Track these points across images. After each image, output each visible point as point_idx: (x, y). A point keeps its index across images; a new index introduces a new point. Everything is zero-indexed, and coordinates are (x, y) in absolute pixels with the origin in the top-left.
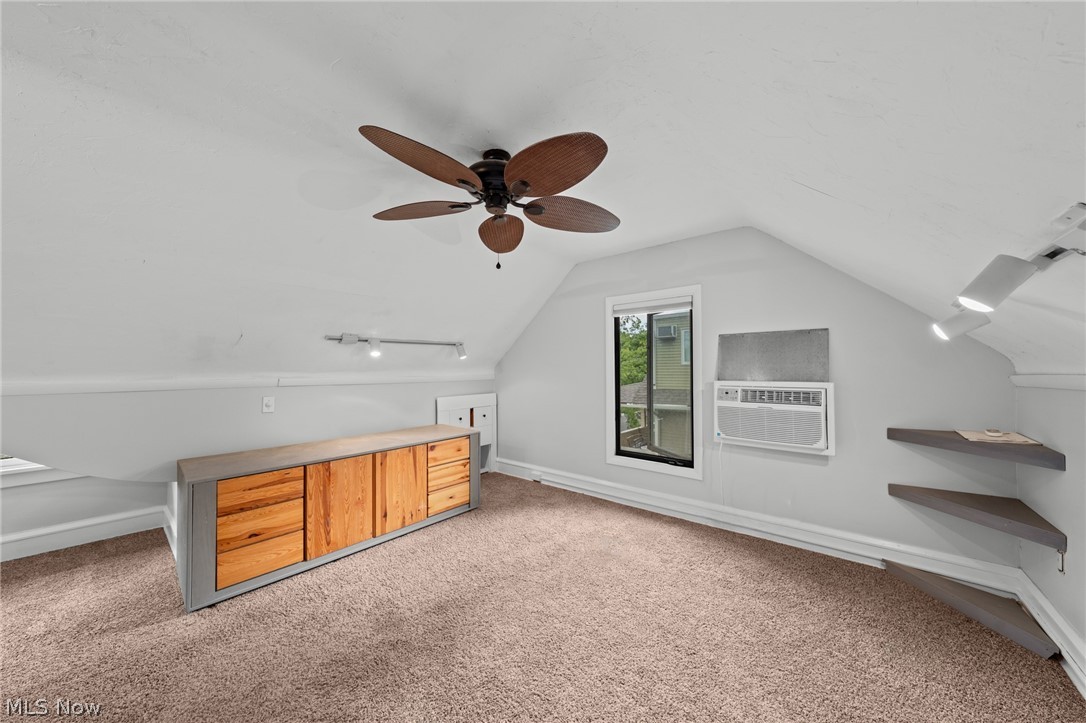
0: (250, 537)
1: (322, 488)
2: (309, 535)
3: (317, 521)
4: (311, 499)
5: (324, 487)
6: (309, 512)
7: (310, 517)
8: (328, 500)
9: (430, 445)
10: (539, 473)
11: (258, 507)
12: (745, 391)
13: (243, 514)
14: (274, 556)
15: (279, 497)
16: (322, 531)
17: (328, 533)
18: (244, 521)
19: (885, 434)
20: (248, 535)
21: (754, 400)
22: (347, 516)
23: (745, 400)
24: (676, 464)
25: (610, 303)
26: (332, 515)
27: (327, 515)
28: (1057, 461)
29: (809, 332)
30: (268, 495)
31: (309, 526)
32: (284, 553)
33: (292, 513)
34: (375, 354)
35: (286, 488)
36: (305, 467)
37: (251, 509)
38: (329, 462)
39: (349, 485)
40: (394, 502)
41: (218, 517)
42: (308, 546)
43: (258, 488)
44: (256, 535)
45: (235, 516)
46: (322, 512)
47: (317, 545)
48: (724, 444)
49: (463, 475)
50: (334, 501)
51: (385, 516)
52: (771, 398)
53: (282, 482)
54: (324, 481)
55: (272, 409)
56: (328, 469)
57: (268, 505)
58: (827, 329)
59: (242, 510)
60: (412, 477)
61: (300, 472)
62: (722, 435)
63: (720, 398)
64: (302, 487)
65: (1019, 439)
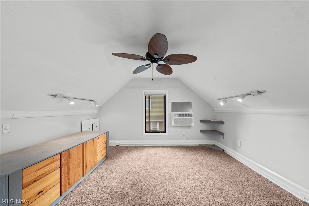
0: (38, 194)
1: (67, 161)
2: (62, 184)
3: (65, 176)
4: (63, 167)
5: (68, 161)
6: (62, 174)
7: (63, 175)
8: (69, 166)
9: (98, 137)
10: (119, 143)
11: (42, 178)
12: (179, 115)
13: (35, 184)
14: (49, 199)
15: (51, 170)
16: (67, 180)
17: (69, 180)
18: (36, 186)
19: (199, 121)
20: (37, 194)
21: (181, 116)
22: (75, 171)
23: (179, 116)
24: (161, 133)
25: (144, 91)
26: (70, 172)
27: (69, 172)
28: (223, 123)
29: (188, 102)
30: (46, 170)
31: (62, 180)
32: (53, 196)
33: (56, 176)
34: (72, 103)
35: (54, 165)
36: (61, 153)
37: (39, 179)
38: (69, 149)
39: (76, 157)
40: (89, 161)
41: (22, 189)
42: (62, 189)
43: (42, 168)
44: (41, 192)
45: (31, 186)
46: (67, 172)
47: (65, 187)
48: (175, 127)
49: (104, 147)
50: (71, 166)
51: (86, 167)
52: (184, 116)
53: (52, 163)
54: (68, 158)
55: (8, 131)
56: (69, 153)
57: (46, 175)
58: (191, 102)
59: (35, 181)
60: (93, 150)
61: (58, 157)
62: (175, 124)
63: (174, 116)
64: (60, 163)
65: (216, 120)
